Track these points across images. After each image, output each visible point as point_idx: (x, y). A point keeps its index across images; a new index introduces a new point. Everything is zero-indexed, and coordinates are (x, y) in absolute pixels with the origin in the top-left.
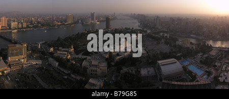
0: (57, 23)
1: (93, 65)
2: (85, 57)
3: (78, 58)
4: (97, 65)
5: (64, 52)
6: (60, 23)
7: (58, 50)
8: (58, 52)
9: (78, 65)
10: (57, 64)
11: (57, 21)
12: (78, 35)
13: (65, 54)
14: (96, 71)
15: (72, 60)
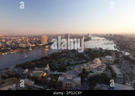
0: (31, 45)
1: (67, 80)
2: (60, 73)
3: (54, 75)
4: (71, 80)
5: (40, 71)
6: (34, 45)
7: (34, 70)
8: (34, 72)
9: (55, 80)
10: (33, 82)
11: (31, 43)
12: (53, 54)
13: (41, 73)
14: (71, 84)
15: (48, 77)
